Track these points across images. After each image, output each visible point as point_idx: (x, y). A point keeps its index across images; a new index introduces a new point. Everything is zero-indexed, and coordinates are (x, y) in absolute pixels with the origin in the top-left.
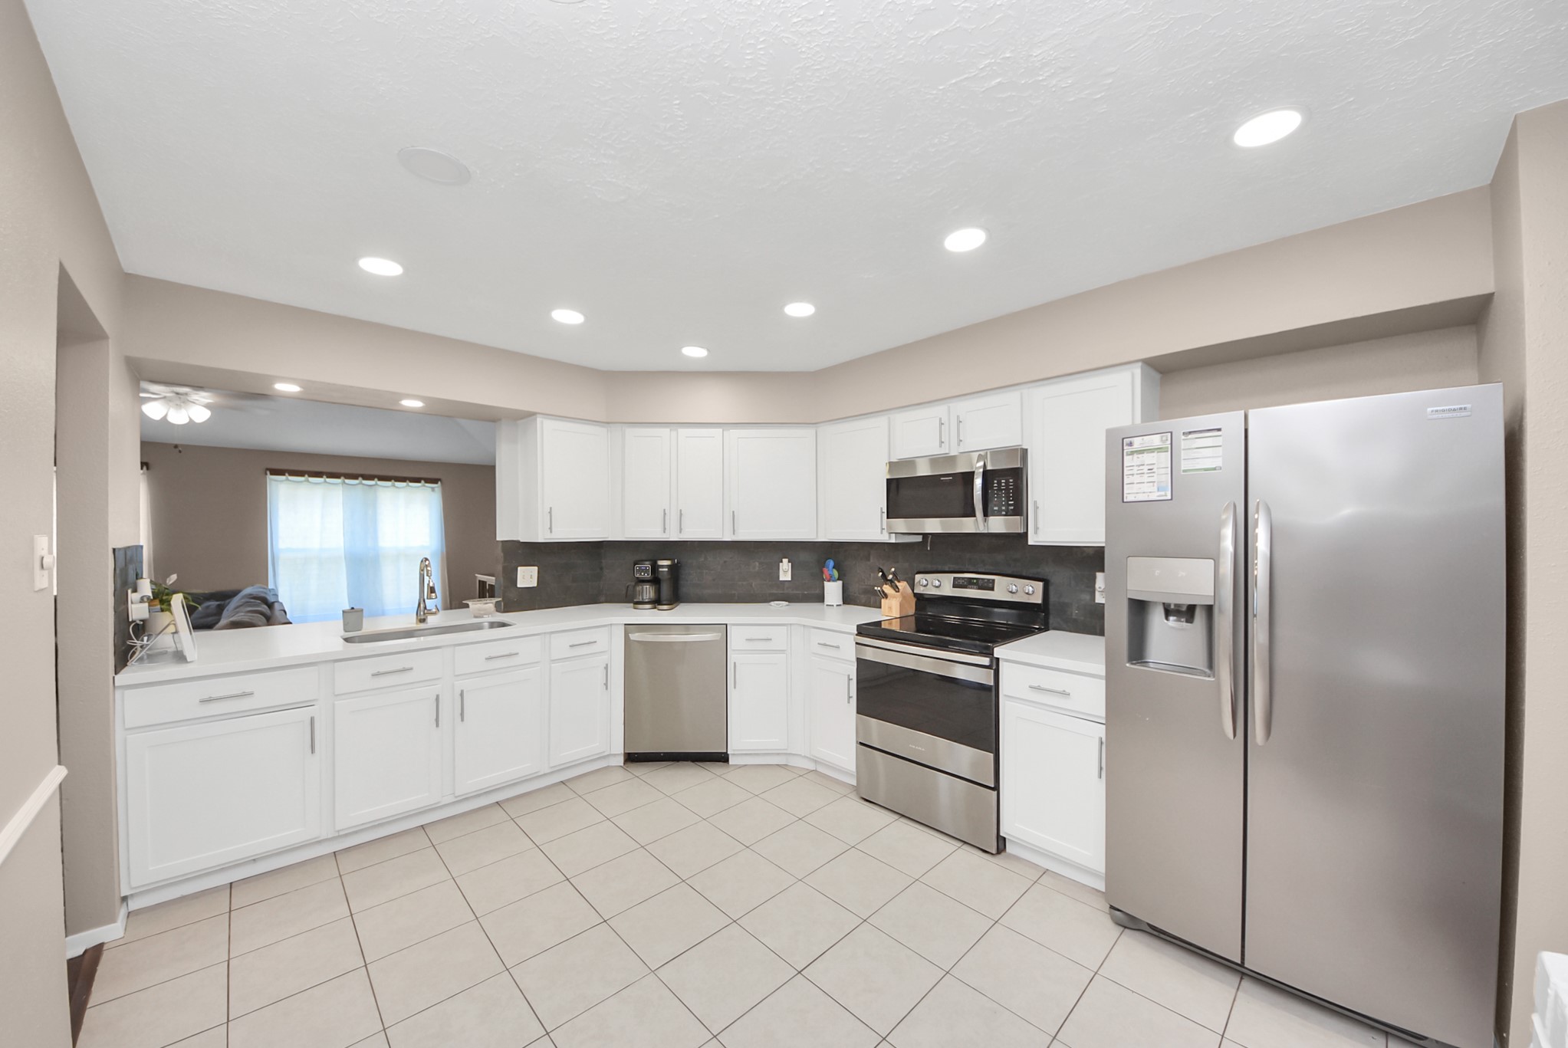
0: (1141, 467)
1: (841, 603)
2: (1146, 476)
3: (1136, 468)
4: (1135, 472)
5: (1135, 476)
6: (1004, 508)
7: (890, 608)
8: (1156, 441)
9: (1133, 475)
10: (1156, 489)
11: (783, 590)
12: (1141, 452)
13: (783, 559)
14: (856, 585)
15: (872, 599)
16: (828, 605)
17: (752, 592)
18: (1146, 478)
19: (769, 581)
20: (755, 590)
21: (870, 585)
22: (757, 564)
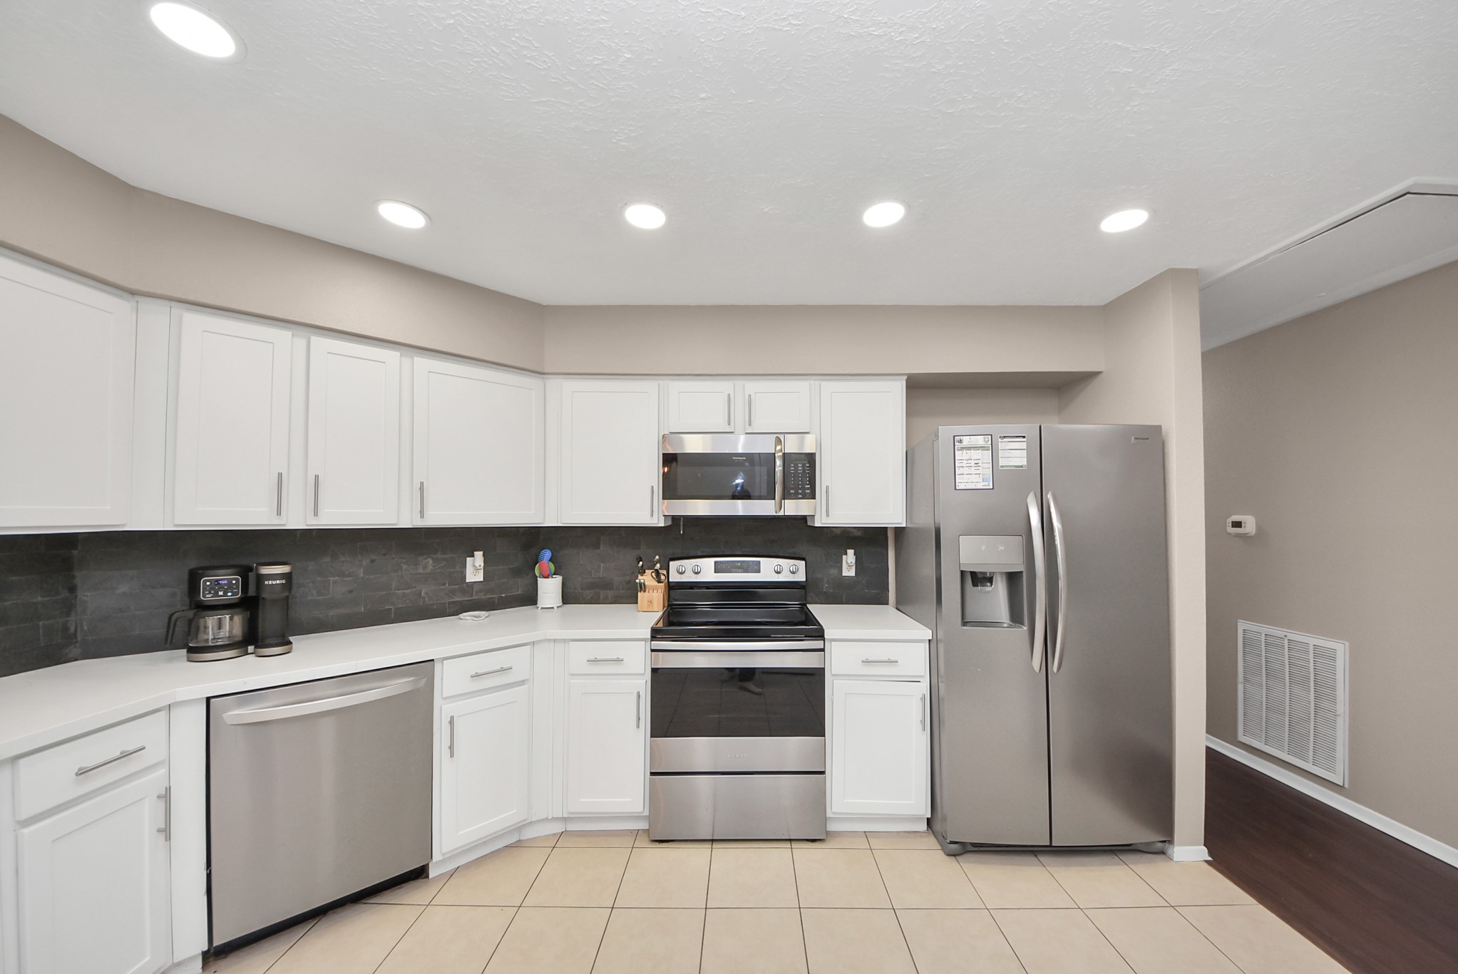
0: (969, 462)
1: (561, 604)
2: (973, 468)
3: (965, 462)
4: (964, 465)
5: (965, 468)
6: (800, 491)
7: (651, 602)
8: (980, 441)
9: (963, 467)
10: (981, 481)
11: (472, 595)
12: (969, 448)
13: (475, 553)
14: (580, 579)
15: (602, 593)
16: (542, 608)
17: (421, 604)
18: (973, 471)
19: (449, 585)
20: (427, 599)
21: (600, 578)
22: (431, 561)
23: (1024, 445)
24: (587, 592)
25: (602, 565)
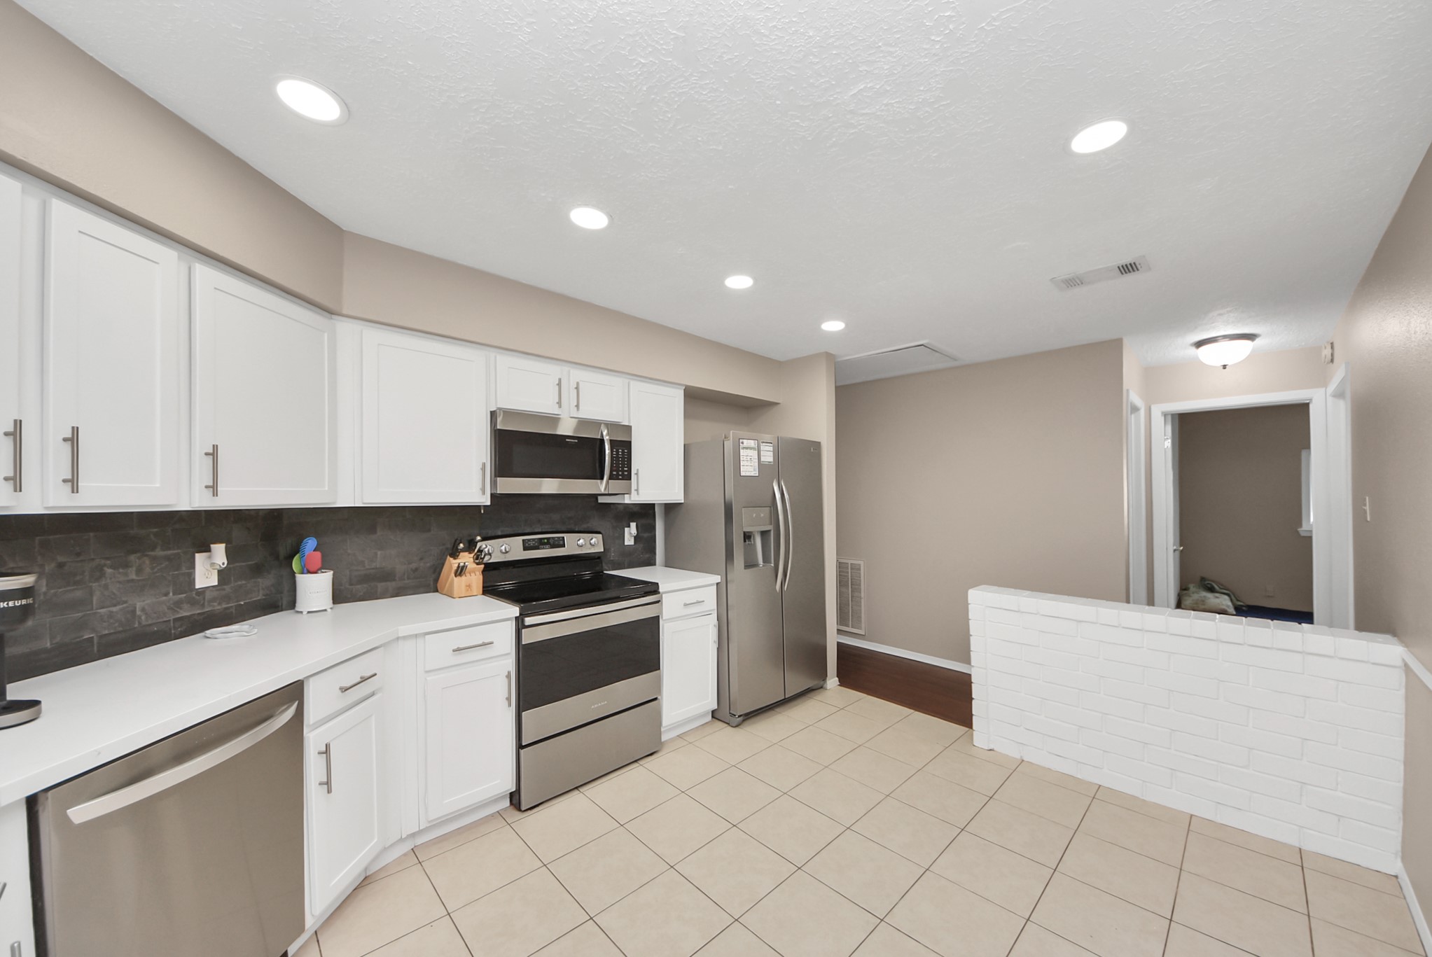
0: (747, 457)
1: (332, 604)
2: (749, 462)
4: (745, 459)
5: (745, 462)
6: (620, 473)
7: (469, 586)
8: (751, 443)
10: (753, 471)
11: (203, 606)
12: (747, 448)
13: (212, 546)
14: (347, 572)
15: (381, 586)
16: (309, 612)
17: (136, 625)
18: (749, 464)
19: (174, 594)
20: (143, 618)
21: (376, 568)
22: (147, 562)
23: (771, 449)
24: (359, 586)
25: (379, 553)
